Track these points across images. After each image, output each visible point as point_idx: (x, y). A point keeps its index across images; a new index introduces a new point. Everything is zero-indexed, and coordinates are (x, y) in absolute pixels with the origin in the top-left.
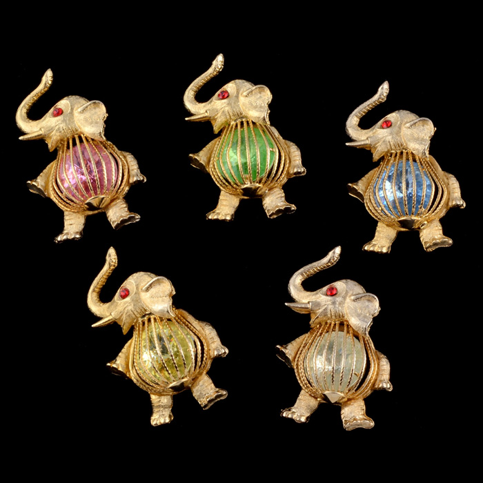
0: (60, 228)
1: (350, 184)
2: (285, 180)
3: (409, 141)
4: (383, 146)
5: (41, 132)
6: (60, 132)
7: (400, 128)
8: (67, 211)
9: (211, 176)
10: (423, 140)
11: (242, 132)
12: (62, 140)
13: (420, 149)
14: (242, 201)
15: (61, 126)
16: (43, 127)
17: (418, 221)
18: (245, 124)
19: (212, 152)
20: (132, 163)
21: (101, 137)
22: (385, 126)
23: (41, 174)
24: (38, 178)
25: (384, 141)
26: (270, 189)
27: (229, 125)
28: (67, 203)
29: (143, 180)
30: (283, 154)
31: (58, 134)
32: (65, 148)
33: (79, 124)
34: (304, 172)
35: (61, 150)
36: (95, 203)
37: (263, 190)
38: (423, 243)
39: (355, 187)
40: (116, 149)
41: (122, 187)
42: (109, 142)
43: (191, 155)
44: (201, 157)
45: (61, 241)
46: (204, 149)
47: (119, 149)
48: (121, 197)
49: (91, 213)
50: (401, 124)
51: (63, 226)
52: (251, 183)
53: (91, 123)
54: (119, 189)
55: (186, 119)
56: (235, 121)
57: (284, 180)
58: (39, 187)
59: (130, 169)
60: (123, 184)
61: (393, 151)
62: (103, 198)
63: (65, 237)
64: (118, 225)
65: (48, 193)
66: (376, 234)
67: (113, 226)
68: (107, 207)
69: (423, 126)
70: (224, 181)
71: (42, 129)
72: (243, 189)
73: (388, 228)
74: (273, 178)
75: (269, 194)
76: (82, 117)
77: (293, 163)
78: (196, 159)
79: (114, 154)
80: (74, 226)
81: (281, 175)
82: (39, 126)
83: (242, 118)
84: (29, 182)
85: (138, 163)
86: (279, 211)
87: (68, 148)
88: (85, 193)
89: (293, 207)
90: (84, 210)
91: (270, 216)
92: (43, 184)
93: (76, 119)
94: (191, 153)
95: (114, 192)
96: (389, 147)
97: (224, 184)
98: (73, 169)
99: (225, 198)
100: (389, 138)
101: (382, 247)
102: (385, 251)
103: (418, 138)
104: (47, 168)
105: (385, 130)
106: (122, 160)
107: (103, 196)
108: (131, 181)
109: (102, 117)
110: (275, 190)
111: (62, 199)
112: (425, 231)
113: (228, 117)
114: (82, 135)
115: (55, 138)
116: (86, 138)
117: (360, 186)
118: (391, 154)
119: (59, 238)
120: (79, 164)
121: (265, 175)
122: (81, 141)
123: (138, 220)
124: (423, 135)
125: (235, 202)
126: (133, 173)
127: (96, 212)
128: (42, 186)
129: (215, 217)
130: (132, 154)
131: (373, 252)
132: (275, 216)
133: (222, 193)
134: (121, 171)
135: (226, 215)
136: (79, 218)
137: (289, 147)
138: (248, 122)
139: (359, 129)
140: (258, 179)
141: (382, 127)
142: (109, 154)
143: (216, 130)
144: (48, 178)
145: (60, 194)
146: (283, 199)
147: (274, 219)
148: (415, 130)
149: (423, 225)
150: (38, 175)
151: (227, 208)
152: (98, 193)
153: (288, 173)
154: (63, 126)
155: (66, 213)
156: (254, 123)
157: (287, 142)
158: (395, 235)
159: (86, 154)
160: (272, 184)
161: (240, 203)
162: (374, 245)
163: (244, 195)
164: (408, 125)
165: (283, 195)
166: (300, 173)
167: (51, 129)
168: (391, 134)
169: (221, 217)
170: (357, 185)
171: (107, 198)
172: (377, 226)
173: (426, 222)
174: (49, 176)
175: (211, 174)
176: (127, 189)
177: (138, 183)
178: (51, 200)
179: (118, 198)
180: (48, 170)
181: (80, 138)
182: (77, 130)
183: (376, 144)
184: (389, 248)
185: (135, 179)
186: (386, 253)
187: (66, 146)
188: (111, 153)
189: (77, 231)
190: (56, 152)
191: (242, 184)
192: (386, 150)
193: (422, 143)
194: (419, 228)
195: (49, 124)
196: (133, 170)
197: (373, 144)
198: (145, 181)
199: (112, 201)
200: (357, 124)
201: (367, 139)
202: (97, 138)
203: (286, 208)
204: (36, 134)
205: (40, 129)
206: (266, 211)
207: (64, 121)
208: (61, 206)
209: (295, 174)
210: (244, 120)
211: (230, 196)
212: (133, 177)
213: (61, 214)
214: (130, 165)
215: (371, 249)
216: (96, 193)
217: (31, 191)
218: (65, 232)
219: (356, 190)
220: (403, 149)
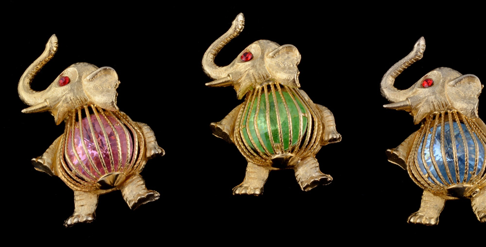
0: (70, 210)
1: (389, 150)
2: (319, 148)
3: (455, 100)
4: (426, 107)
5: (46, 104)
6: (68, 103)
7: (443, 86)
8: (77, 190)
9: (236, 147)
10: (470, 98)
11: (270, 97)
12: (69, 112)
13: (469, 108)
14: (271, 173)
15: (69, 96)
16: (48, 98)
17: (469, 188)
18: (272, 88)
19: (236, 120)
20: (148, 134)
21: (114, 107)
22: (426, 85)
23: (47, 150)
24: (44, 154)
25: (427, 101)
26: (303, 159)
27: (254, 89)
28: (77, 182)
29: (162, 153)
30: (316, 120)
31: (65, 105)
32: (74, 121)
33: (88, 93)
34: (340, 138)
35: (69, 123)
36: (108, 181)
37: (295, 161)
38: (476, 213)
39: (395, 153)
40: (130, 120)
41: (138, 162)
42: (122, 113)
43: (212, 124)
44: (224, 125)
45: (71, 225)
46: (227, 116)
47: (133, 120)
48: (138, 173)
49: (104, 192)
50: (444, 82)
51: (74, 208)
52: (282, 152)
53: (102, 92)
54: (135, 164)
55: (207, 84)
56: (261, 84)
57: (317, 148)
58: (45, 164)
59: (147, 141)
60: (140, 158)
61: (436, 112)
62: (117, 175)
63: (75, 221)
64: (135, 205)
65: (56, 172)
66: (422, 204)
67: (130, 205)
68: (123, 185)
69: (469, 83)
70: (252, 152)
71: (48, 101)
72: (274, 160)
73: (435, 197)
74: (307, 147)
75: (303, 164)
76: (91, 85)
77: (327, 129)
78: (219, 129)
79: (129, 125)
80: (86, 207)
81: (315, 142)
82: (44, 97)
83: (269, 81)
84: (34, 159)
85: (156, 135)
86: (315, 182)
87: (77, 120)
88: (97, 170)
89: (330, 178)
90: (97, 189)
91: (305, 188)
92: (50, 161)
93: (84, 88)
94: (213, 122)
95: (130, 168)
96: (432, 108)
97: (252, 154)
98: (82, 144)
99: (253, 170)
100: (432, 98)
101: (431, 218)
102: (433, 222)
103: (465, 97)
104: (54, 143)
105: (427, 90)
106: (137, 132)
107: (117, 173)
108: (148, 155)
109: (114, 84)
110: (309, 159)
111: (71, 177)
112: (477, 199)
113: (253, 81)
114: (92, 106)
115: (61, 109)
116: (96, 108)
117: (401, 152)
118: (435, 116)
119: (69, 222)
120: (89, 138)
121: (298, 143)
122: (91, 112)
123: (157, 198)
124: (470, 93)
125: (264, 174)
126: (150, 145)
127: (110, 190)
128: (48, 163)
129: (243, 192)
130: (148, 125)
131: (420, 225)
132: (310, 189)
133: (249, 164)
134: (137, 144)
135: (255, 189)
136: (91, 198)
137: (321, 111)
138: (275, 86)
139: (396, 89)
140: (290, 148)
141: (423, 86)
142: (122, 126)
143: (240, 95)
144: (55, 154)
145: (69, 172)
146: (318, 169)
147: (309, 191)
148: (461, 88)
149: (474, 194)
150: (44, 151)
151: (255, 181)
152: (112, 169)
153: (322, 140)
154: (70, 96)
155: (76, 193)
156: (282, 86)
157: (319, 106)
158: (443, 205)
159: (96, 126)
160: (305, 154)
161: (269, 175)
162: (421, 217)
163: (273, 166)
164: (452, 83)
165: (318, 164)
166: (335, 139)
167: (58, 100)
168: (434, 93)
169: (249, 192)
170: (397, 151)
171: (122, 175)
172: (422, 195)
173: (478, 190)
174: (56, 152)
175: (236, 144)
176: (144, 163)
177: (156, 156)
178: (59, 178)
179: (134, 174)
180: (55, 146)
181: (90, 109)
182: (86, 100)
183: (417, 105)
184: (437, 219)
185: (153, 152)
186: (435, 225)
187: (74, 118)
188: (125, 125)
189: (89, 212)
190: (63, 124)
191: (273, 154)
192: (429, 111)
193: (470, 102)
194: (471, 196)
195: (55, 94)
196: (150, 142)
197: (414, 105)
198: (164, 154)
199: (128, 177)
200: (393, 84)
201: (407, 99)
202: (109, 108)
203: (321, 180)
204: (41, 106)
205: (45, 100)
206: (300, 183)
207: (72, 90)
208: (71, 185)
209: (330, 140)
210: (270, 83)
211: (259, 168)
212: (151, 150)
213: (70, 194)
214: (146, 137)
215: (418, 221)
216: (109, 170)
217: (36, 169)
218: (75, 214)
219: (397, 156)
220: (448, 109)
